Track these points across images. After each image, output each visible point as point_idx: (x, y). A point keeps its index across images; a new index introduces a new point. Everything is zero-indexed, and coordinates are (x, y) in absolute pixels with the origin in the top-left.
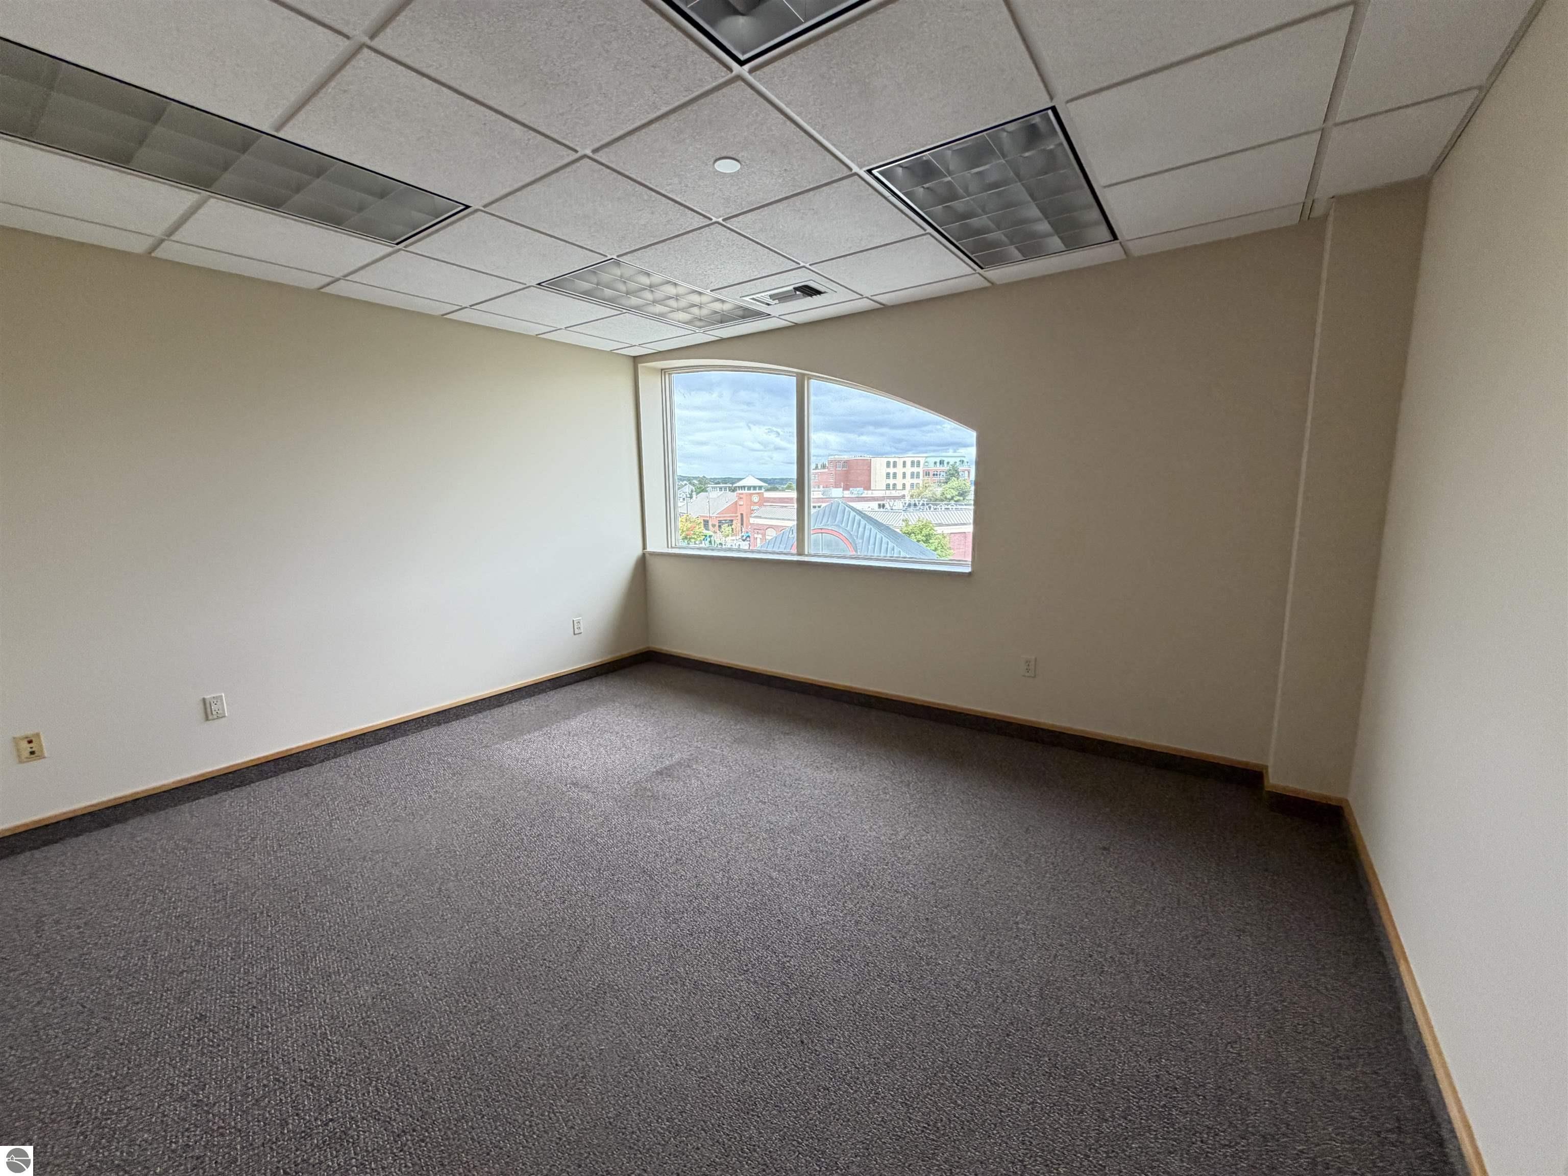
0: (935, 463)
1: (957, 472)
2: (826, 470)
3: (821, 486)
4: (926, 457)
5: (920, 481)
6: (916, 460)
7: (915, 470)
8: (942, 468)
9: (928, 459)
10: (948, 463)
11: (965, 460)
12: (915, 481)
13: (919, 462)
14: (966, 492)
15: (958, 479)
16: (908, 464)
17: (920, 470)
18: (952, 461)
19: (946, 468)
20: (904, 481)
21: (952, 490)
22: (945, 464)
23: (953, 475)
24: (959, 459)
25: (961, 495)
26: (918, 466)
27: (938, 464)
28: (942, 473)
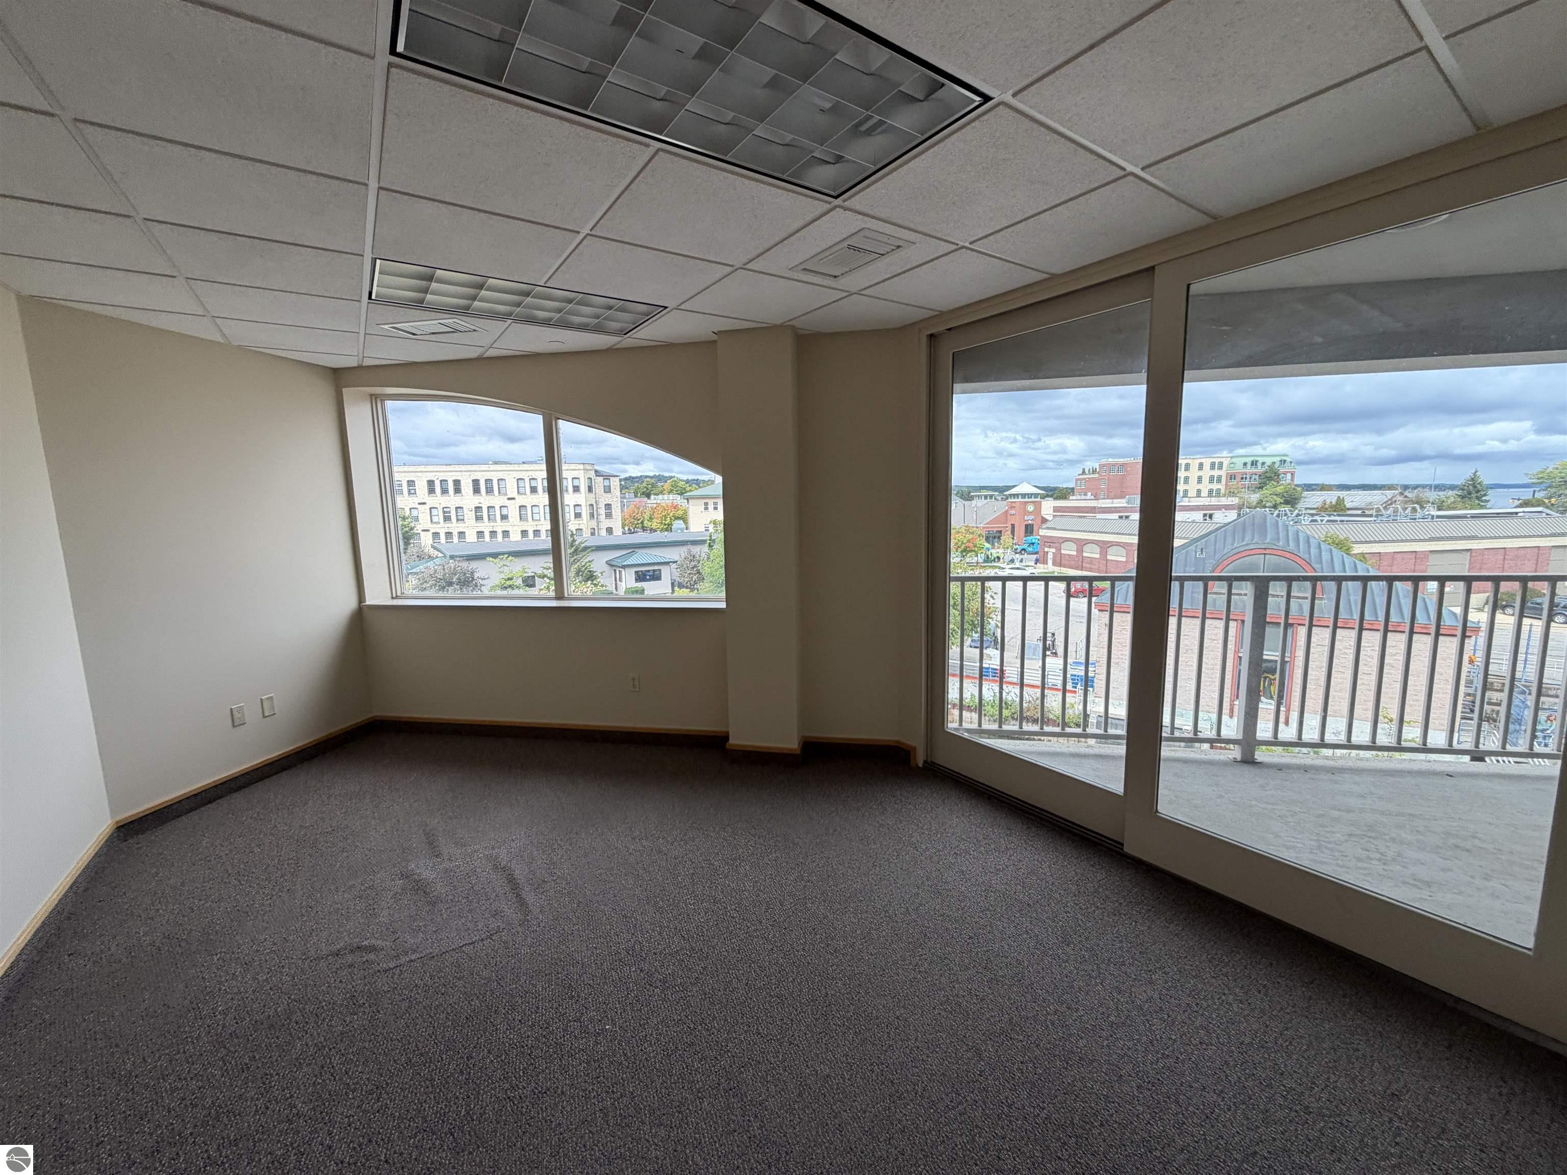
0: (1245, 464)
1: (1277, 474)
2: (1097, 476)
3: (1089, 494)
4: (1232, 457)
5: (1222, 487)
6: (1217, 461)
7: (1216, 473)
8: (1254, 470)
9: (1234, 460)
10: (1263, 464)
11: (1288, 459)
12: (1215, 486)
13: (1221, 464)
14: (1295, 499)
15: (1278, 482)
16: (1207, 466)
17: (1223, 473)
18: (1269, 461)
19: (1260, 469)
20: (1200, 487)
21: (1275, 497)
22: (1259, 465)
23: (1270, 479)
24: (1279, 459)
25: (1287, 502)
26: (1220, 467)
27: (1249, 466)
28: (1254, 477)
